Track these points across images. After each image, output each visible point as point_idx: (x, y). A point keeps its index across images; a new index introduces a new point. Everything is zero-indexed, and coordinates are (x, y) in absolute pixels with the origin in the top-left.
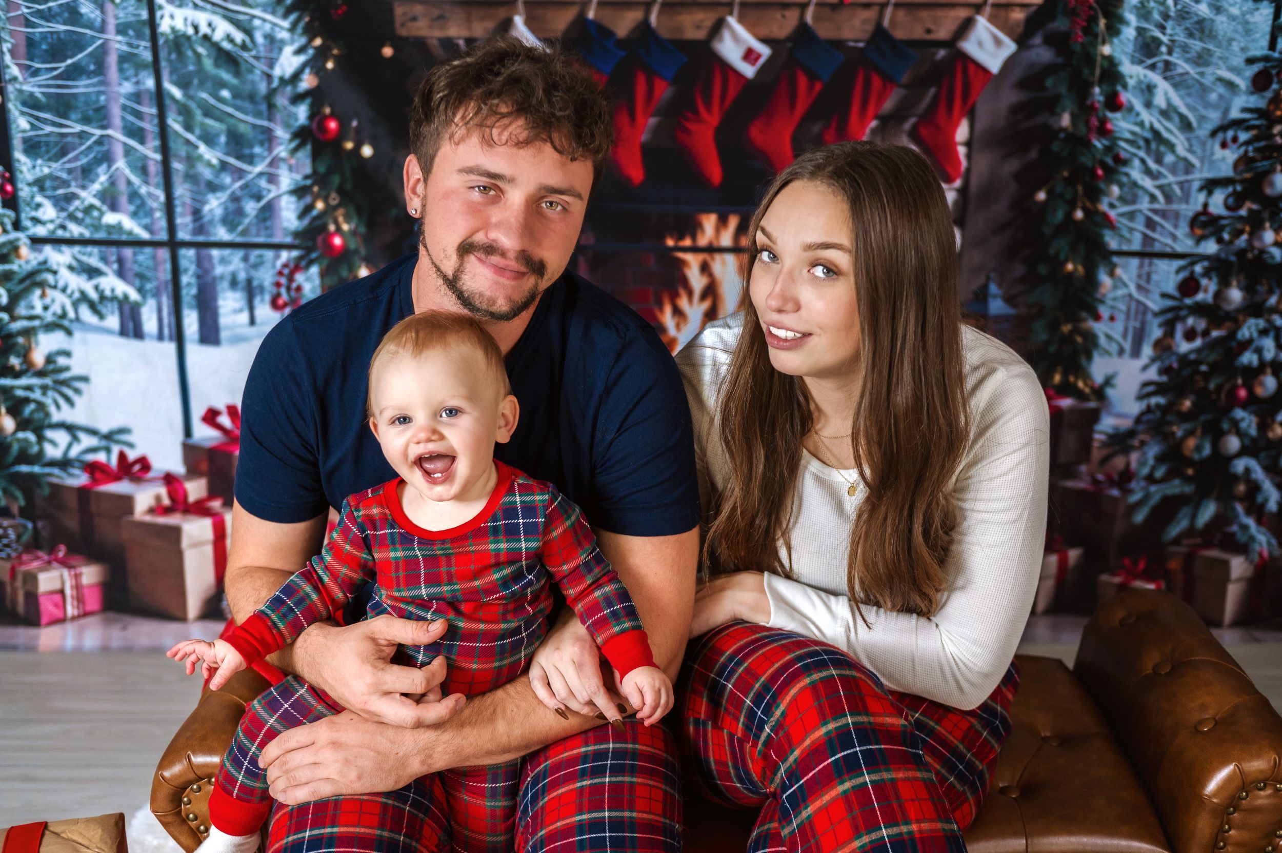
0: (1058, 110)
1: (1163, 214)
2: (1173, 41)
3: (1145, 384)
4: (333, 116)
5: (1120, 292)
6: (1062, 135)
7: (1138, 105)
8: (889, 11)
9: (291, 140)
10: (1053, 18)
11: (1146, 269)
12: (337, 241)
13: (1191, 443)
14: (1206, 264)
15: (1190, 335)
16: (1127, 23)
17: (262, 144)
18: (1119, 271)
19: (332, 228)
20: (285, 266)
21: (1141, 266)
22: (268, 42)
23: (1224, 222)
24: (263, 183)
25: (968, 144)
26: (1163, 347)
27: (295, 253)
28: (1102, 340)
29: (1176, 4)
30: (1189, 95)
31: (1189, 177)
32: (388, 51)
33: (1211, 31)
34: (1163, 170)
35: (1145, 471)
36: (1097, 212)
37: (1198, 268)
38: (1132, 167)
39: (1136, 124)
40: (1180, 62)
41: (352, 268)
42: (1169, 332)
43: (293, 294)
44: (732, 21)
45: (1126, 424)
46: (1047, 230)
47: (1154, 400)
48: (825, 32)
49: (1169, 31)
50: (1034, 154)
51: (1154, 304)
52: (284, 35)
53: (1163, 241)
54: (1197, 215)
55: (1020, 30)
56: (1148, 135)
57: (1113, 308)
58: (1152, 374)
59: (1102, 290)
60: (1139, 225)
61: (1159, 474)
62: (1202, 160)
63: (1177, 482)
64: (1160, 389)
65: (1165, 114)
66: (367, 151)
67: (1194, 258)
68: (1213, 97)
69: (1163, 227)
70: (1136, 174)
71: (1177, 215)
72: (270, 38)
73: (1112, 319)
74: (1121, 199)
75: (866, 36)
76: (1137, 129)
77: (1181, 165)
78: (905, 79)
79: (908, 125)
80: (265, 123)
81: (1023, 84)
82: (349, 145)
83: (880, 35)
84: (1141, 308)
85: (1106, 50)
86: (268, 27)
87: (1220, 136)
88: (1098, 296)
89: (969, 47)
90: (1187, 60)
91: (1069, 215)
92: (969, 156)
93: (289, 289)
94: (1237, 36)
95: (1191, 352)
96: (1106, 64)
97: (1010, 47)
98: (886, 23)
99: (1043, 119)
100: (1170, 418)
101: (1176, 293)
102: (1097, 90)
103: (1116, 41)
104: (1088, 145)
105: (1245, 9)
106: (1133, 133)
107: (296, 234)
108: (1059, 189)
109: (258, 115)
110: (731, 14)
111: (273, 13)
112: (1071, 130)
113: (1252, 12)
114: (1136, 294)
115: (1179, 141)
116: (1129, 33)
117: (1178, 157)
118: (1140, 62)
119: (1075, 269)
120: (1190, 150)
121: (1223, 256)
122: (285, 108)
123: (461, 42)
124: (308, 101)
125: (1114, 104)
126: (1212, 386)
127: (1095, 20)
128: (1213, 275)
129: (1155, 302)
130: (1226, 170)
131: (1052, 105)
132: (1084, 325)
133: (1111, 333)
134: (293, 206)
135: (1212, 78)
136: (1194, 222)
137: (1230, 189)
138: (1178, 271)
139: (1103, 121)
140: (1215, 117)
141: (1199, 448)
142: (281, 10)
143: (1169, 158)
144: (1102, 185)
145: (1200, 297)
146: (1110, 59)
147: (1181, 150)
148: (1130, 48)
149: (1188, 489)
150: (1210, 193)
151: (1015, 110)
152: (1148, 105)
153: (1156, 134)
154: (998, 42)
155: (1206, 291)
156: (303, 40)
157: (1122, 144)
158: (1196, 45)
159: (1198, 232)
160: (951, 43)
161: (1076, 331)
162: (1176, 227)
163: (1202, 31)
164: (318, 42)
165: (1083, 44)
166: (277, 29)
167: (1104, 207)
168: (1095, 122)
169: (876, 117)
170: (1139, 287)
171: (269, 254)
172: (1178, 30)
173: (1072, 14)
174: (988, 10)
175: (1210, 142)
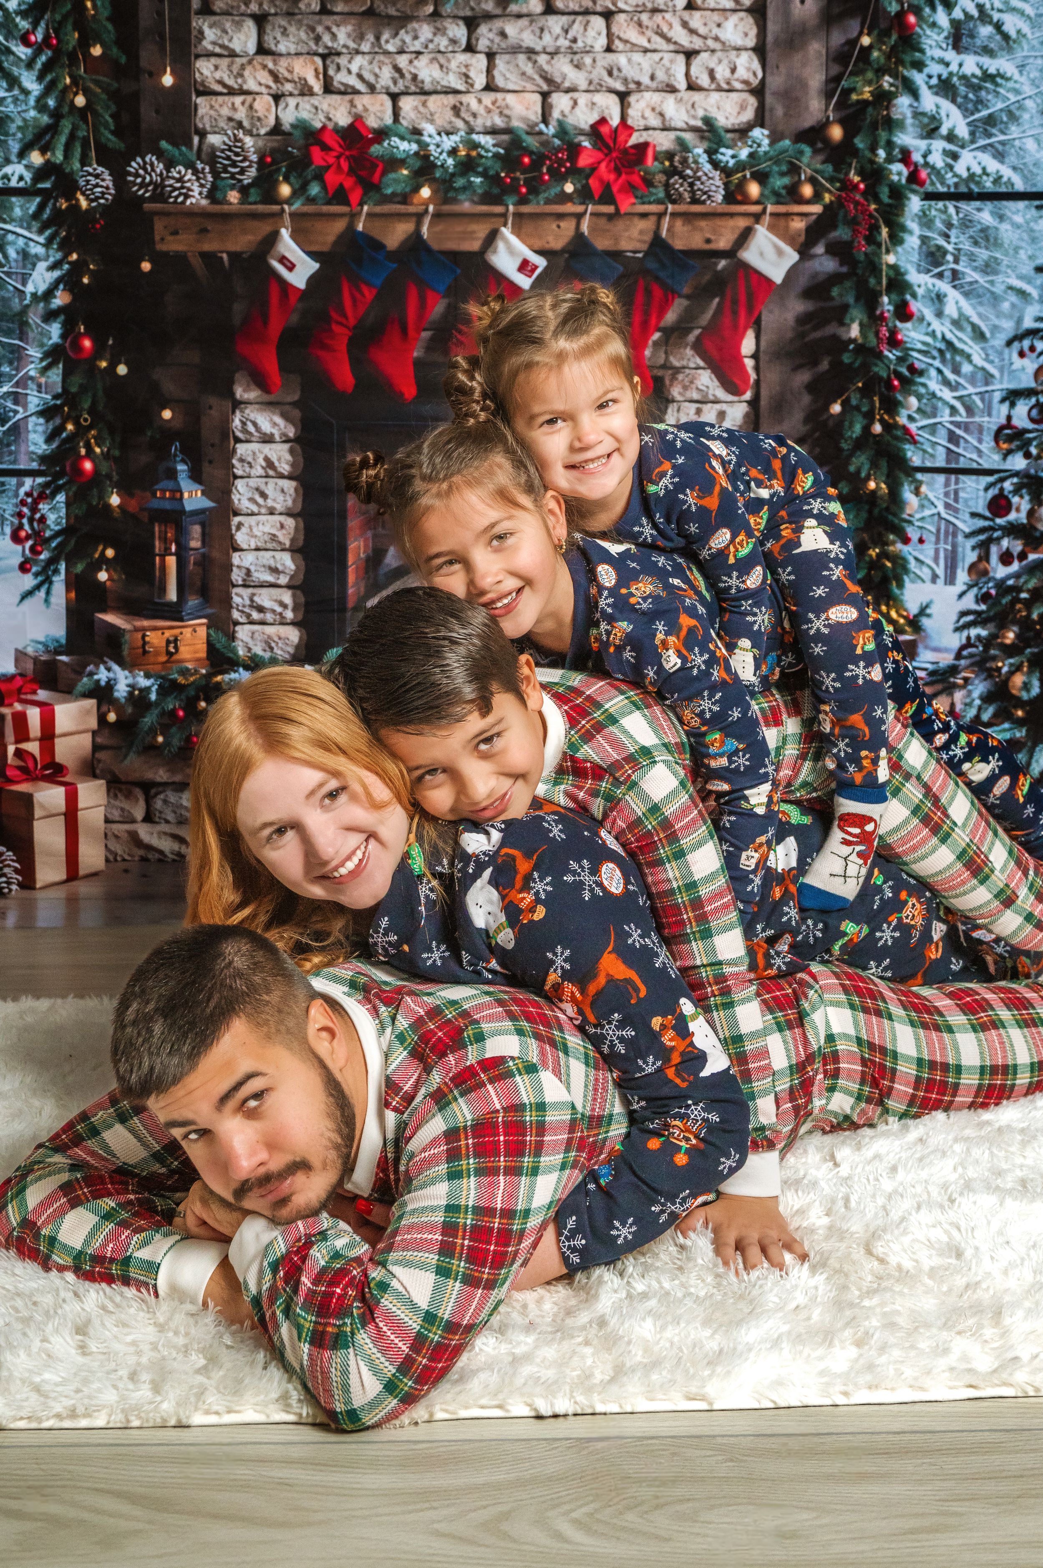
0: (847, 321)
1: (966, 427)
2: (959, 250)
3: (963, 614)
4: (87, 334)
5: (927, 512)
6: (852, 347)
7: (929, 315)
8: (666, 222)
9: (42, 360)
10: (835, 227)
11: (953, 487)
12: (88, 465)
13: (1018, 680)
14: (1015, 480)
15: (1006, 558)
16: (911, 233)
17: (11, 363)
18: (923, 489)
19: (83, 451)
20: (28, 494)
21: (947, 484)
22: (20, 258)
23: (1031, 435)
24: (10, 404)
25: (755, 356)
26: (978, 571)
27: (40, 480)
28: (912, 565)
29: (957, 213)
30: (981, 303)
31: (989, 388)
32: (146, 266)
33: (996, 239)
34: (961, 381)
35: (972, 713)
36: (896, 426)
37: (1008, 485)
38: (929, 378)
39: (927, 334)
40: (968, 271)
41: (103, 497)
42: (985, 557)
43: (35, 524)
44: (506, 232)
45: (946, 659)
46: (844, 446)
47: (974, 632)
48: (602, 244)
49: (953, 240)
50: (825, 365)
51: (965, 525)
52: (39, 250)
53: (968, 457)
54: (1001, 429)
55: (802, 238)
56: (943, 346)
57: (921, 528)
58: (969, 602)
59: (908, 511)
60: (942, 439)
61: (986, 717)
62: (1001, 370)
63: (1006, 725)
64: (980, 619)
65: (956, 323)
66: (122, 370)
67: (1002, 475)
68: (1006, 306)
69: (966, 441)
70: (934, 384)
71: (980, 429)
72: (24, 254)
73: (921, 541)
74: (919, 410)
75: (645, 247)
76: (929, 340)
77: (980, 375)
78: (686, 290)
79: (692, 337)
80: (16, 342)
81: (808, 293)
82: (104, 364)
83: (658, 244)
84: (951, 529)
85: (891, 259)
86: (21, 242)
87: (1016, 345)
88: (905, 516)
89: (750, 255)
90: (975, 269)
91: (867, 429)
92: (757, 368)
93: (31, 520)
94: (1023, 244)
95: (1009, 577)
96: (892, 273)
97: (793, 257)
98: (664, 234)
99: (830, 329)
100: (992, 652)
101: (988, 514)
102: (886, 299)
103: (899, 249)
104: (880, 355)
105: (1028, 216)
106: (924, 343)
107: (43, 459)
108: (854, 402)
109: (8, 333)
110: (505, 225)
111: (28, 228)
112: (860, 341)
113: (1035, 220)
114: (944, 515)
115: (975, 350)
116: (912, 241)
117: (975, 366)
118: (929, 271)
119: (878, 487)
120: (987, 359)
121: (1032, 471)
122: (38, 325)
123: (225, 256)
124: (62, 318)
125: (904, 313)
126: (1035, 616)
127: (876, 228)
128: (1024, 491)
129: (964, 521)
130: (1027, 381)
131: (840, 315)
132: (891, 548)
133: (921, 557)
134: (40, 429)
135: (1003, 287)
136: (998, 435)
137: (1033, 400)
138: (986, 489)
139: (894, 332)
140: (1008, 327)
141: (1026, 686)
142: (36, 225)
143: (966, 368)
144: (899, 397)
145: (1012, 516)
146: (895, 268)
147: (978, 360)
148: (915, 257)
149: (1020, 734)
150: (1013, 405)
151: (803, 320)
152: (939, 314)
153: (950, 344)
154: (780, 253)
155: (1018, 510)
156: (59, 256)
157: (915, 354)
158: (983, 254)
159: (1005, 446)
160: (731, 254)
161: (884, 555)
162: (980, 441)
163: (987, 239)
164: (75, 256)
165: (866, 254)
166: (32, 244)
167: (902, 420)
168: (884, 332)
169: (658, 329)
170: (947, 506)
171: (14, 481)
172: (962, 238)
173: (852, 223)
174: (767, 218)
175: (1006, 351)
